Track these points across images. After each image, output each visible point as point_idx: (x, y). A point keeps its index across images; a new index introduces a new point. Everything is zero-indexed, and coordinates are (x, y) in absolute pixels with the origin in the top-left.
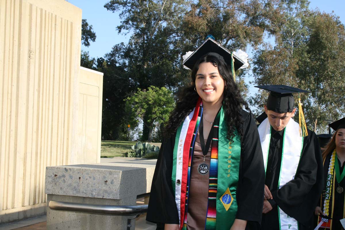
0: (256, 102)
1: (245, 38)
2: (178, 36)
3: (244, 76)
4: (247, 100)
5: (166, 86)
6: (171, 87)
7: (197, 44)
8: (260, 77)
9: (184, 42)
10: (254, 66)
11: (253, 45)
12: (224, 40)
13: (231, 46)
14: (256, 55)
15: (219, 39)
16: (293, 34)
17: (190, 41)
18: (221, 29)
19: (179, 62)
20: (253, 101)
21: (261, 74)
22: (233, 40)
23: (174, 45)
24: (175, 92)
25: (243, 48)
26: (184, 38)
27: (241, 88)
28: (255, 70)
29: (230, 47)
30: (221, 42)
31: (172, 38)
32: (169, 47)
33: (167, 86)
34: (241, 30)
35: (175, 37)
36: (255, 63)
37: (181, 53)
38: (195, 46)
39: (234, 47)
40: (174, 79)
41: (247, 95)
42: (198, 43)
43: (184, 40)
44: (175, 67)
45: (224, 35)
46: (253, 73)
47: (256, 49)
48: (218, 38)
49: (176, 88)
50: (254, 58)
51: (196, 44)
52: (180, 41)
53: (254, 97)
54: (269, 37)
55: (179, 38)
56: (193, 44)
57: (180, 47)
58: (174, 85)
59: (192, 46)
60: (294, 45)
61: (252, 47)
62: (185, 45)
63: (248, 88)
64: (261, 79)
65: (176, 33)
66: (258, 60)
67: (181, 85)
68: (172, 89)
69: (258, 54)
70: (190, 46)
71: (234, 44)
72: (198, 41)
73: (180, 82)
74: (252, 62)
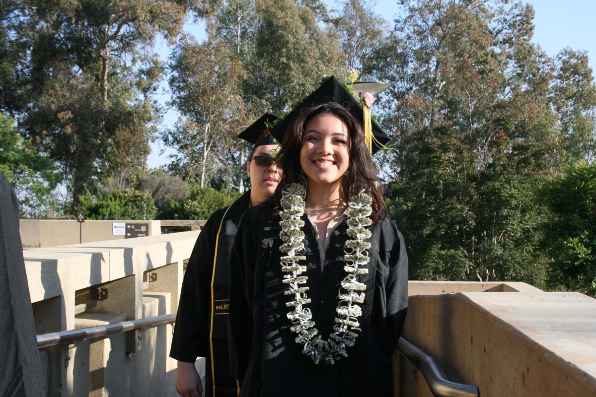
0: (176, 140)
1: (151, 23)
2: (24, 15)
3: (154, 92)
4: (160, 135)
5: (3, 110)
6: (14, 112)
7: (63, 31)
8: (183, 94)
9: (38, 27)
10: (172, 74)
11: (166, 37)
12: (114, 25)
13: (128, 37)
14: (175, 53)
15: (103, 23)
16: (239, 18)
17: (49, 24)
18: (107, 5)
19: (28, 64)
20: (170, 138)
21: (182, 89)
22: (129, 25)
23: (18, 33)
24: (21, 121)
25: (148, 41)
26: (37, 18)
27: (148, 115)
28: (172, 81)
29: (126, 38)
30: (108, 30)
31: (13, 19)
32: (7, 36)
33: (7, 110)
34: (143, 7)
35: (18, 16)
36: (173, 68)
37: (32, 48)
38: (59, 35)
39: (133, 39)
40: (21, 96)
41: (159, 127)
42: (65, 30)
43: (37, 23)
44: (20, 73)
45: (113, 15)
46: (170, 86)
47: (173, 43)
48: (100, 21)
49: (24, 115)
50: (171, 58)
51: (60, 32)
52: (29, 24)
53: (173, 129)
54: (195, 21)
55: (26, 18)
56: (54, 32)
57: (29, 35)
58: (19, 109)
59: (54, 34)
60: (241, 37)
61: (166, 40)
62: (38, 32)
63: (161, 115)
64: (184, 98)
65: (21, 8)
66: (178, 63)
67: (34, 107)
68: (17, 116)
69: (179, 52)
70: (49, 35)
71: (132, 32)
72: (65, 25)
73: (30, 103)
74: (167, 66)
